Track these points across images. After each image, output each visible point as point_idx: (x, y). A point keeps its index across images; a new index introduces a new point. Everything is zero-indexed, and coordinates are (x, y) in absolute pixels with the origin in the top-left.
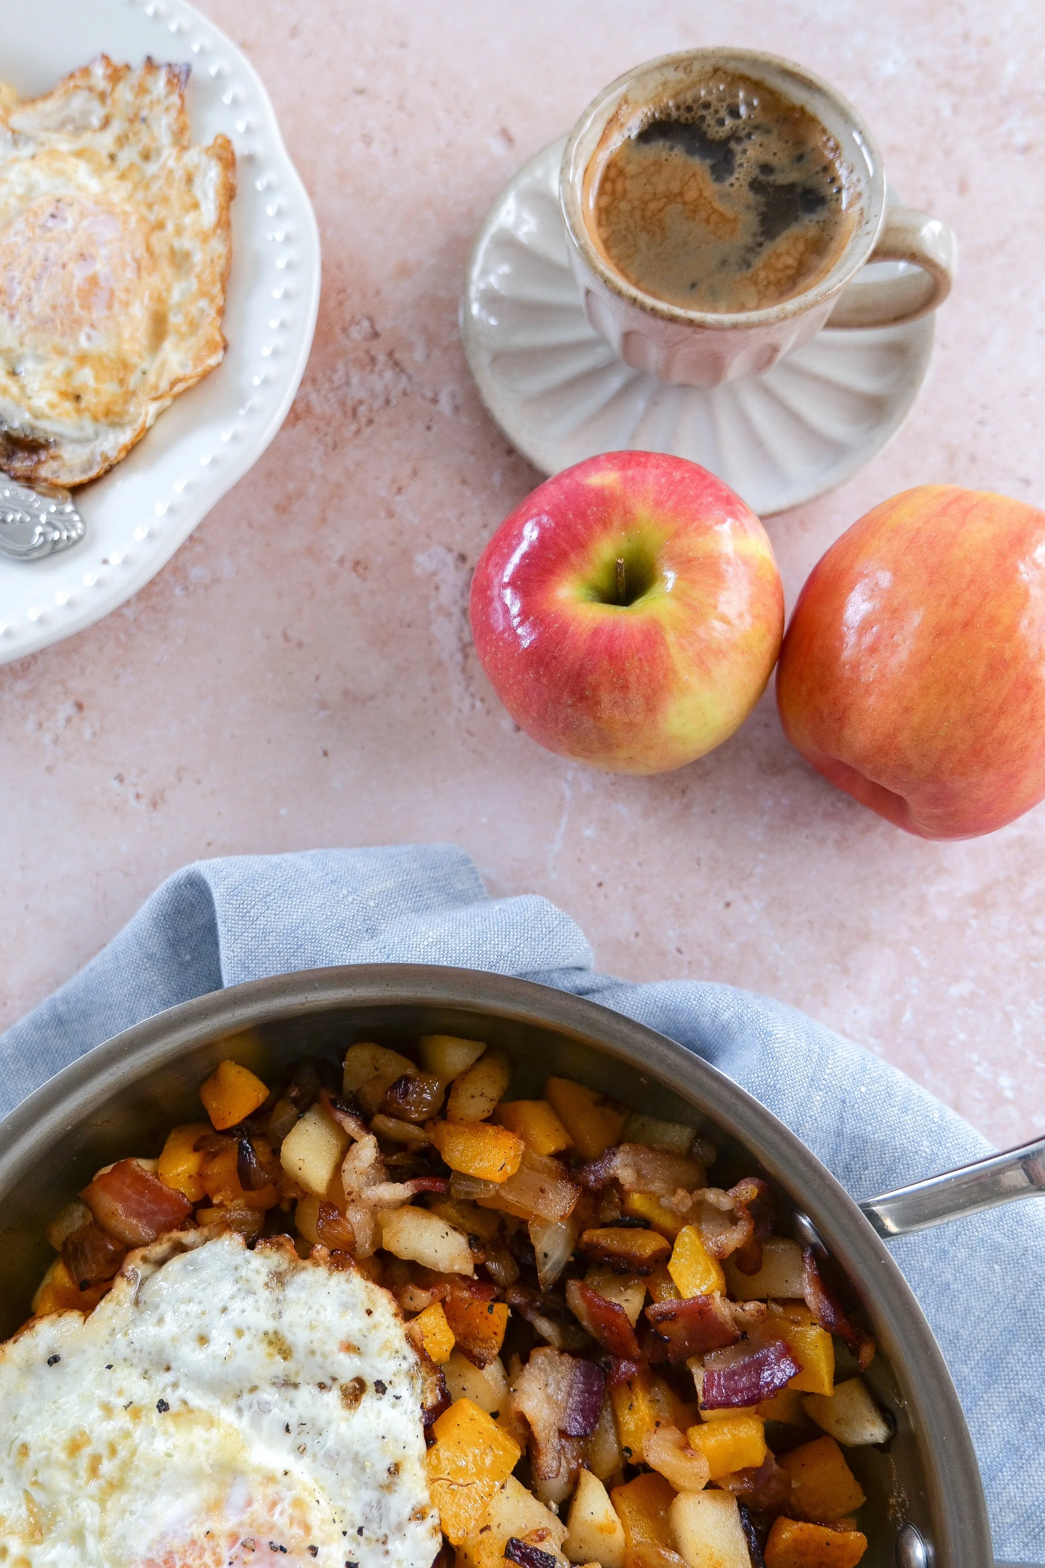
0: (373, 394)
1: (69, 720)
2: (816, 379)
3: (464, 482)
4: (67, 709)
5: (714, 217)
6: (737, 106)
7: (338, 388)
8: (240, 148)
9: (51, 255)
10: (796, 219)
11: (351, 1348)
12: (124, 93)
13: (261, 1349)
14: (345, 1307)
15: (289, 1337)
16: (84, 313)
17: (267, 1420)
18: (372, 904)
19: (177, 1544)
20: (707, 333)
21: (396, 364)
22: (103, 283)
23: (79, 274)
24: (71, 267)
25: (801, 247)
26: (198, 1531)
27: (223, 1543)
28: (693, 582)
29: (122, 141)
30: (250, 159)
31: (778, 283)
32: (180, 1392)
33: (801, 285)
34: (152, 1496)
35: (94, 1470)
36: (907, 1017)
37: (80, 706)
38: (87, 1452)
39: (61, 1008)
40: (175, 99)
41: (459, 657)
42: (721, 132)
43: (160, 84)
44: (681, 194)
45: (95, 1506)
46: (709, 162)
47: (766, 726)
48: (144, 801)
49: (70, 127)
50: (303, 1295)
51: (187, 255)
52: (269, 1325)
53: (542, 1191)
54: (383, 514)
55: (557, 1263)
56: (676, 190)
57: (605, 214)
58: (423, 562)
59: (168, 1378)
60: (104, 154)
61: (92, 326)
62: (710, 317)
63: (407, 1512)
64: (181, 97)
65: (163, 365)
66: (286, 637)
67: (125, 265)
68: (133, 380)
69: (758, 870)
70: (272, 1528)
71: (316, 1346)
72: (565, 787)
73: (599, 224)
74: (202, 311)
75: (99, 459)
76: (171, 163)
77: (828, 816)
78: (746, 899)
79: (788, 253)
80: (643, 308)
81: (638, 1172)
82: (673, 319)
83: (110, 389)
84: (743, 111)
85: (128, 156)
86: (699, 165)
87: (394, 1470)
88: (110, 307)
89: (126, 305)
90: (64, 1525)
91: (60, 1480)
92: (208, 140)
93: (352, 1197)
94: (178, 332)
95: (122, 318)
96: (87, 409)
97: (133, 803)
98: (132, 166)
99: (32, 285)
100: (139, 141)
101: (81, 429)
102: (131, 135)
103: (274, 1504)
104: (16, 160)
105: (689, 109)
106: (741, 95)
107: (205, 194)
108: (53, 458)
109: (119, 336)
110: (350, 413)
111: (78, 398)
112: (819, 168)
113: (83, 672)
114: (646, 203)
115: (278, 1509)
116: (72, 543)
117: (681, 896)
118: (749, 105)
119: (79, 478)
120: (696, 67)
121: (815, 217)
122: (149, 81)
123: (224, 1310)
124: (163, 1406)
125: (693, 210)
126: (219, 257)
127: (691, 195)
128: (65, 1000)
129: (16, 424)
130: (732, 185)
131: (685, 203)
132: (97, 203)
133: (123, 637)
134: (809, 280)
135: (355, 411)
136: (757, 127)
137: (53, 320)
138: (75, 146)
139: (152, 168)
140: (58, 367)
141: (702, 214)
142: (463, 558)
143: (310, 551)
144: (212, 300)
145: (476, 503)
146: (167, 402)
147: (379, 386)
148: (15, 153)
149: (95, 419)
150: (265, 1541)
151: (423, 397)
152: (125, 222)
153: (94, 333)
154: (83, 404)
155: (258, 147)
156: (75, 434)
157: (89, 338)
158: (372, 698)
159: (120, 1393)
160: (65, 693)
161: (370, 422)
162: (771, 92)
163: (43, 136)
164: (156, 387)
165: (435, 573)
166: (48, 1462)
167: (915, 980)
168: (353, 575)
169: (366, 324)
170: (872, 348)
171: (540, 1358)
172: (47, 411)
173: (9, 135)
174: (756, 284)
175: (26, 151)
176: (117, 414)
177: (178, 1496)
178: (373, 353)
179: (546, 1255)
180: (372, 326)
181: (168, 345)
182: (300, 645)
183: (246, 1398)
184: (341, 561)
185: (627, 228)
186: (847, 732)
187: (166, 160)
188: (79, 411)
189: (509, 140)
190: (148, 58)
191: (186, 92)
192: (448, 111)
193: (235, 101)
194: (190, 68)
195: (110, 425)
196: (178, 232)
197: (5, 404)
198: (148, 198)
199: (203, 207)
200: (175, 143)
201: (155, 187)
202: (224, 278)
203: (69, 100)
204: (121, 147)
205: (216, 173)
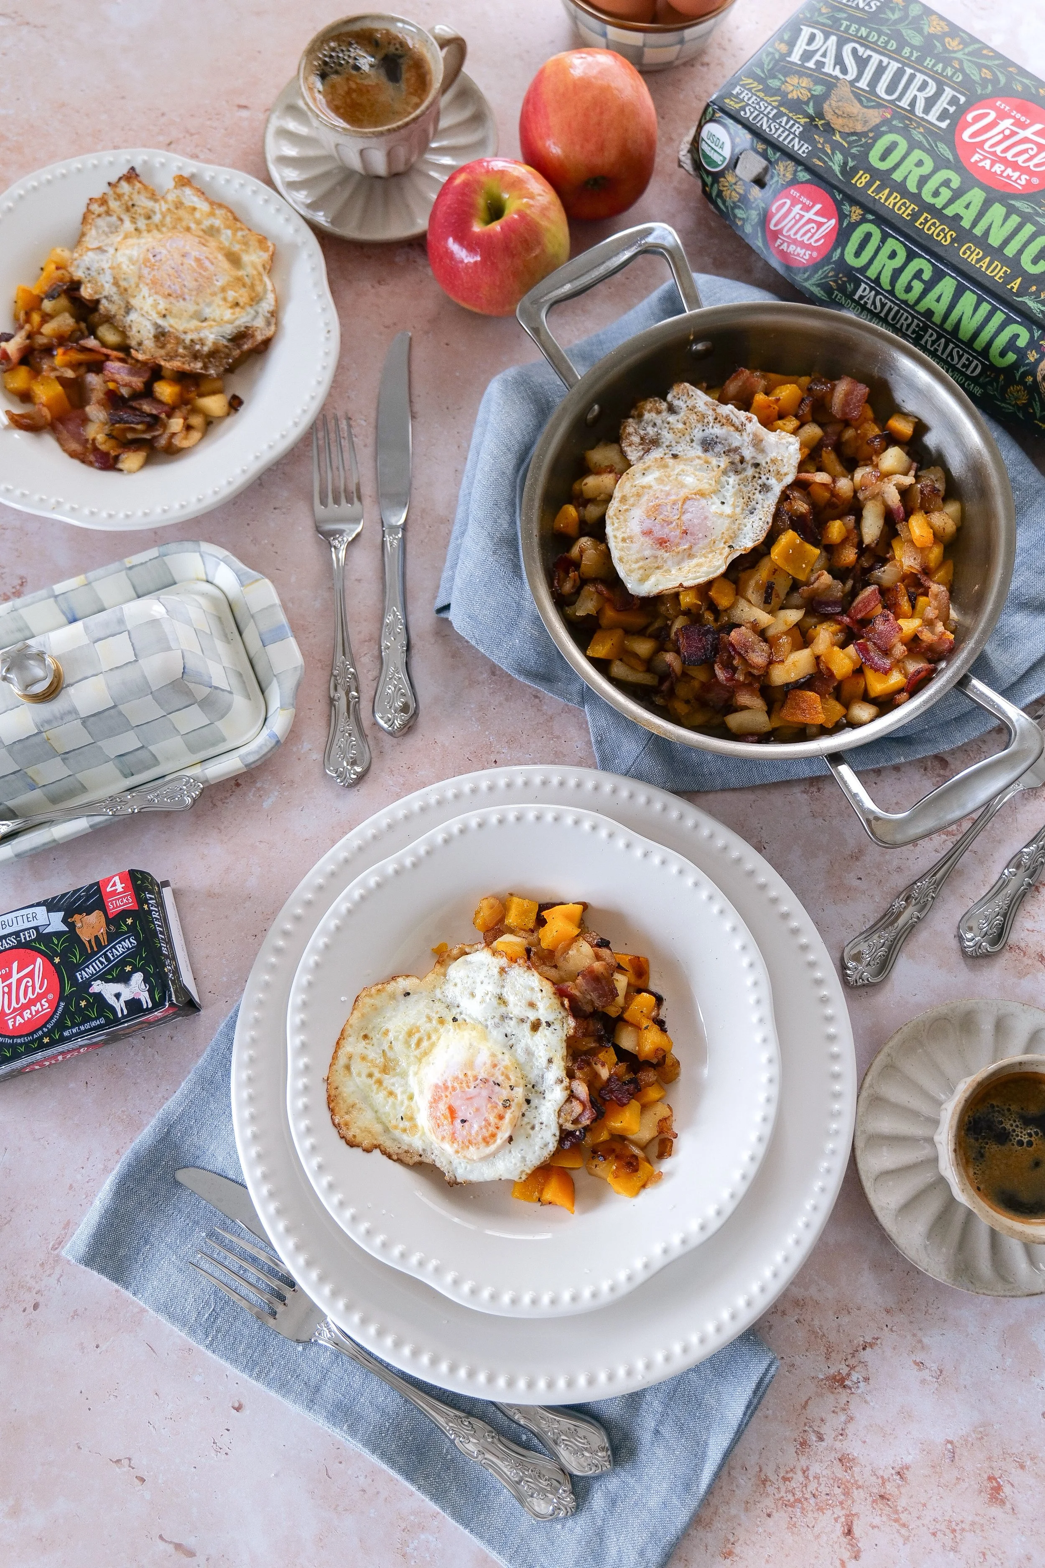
12: (113, 204)
29: (133, 220)
30: (193, 176)
40: (138, 185)
43: (125, 187)
64: (140, 182)
66: (387, 327)
68: (247, 281)
76: (164, 207)
85: (142, 223)
92: (171, 184)
94: (243, 251)
101: (248, 314)
111: (237, 304)
122: (119, 190)
138: (122, 236)
140: (218, 300)
144: (242, 229)
154: (242, 304)
155: (191, 170)
163: (108, 241)
175: (111, 251)
181: (246, 258)
182: (395, 324)
188: (243, 308)
189: (245, 107)
190: (109, 184)
191: (141, 178)
192: (210, 119)
193: (162, 165)
194: (133, 169)
195: (258, 302)
196: (198, 223)
197: (215, 330)
198: (170, 226)
199: (198, 206)
200: (156, 201)
201: (168, 219)
202: (236, 219)
203: (97, 227)
204: (135, 223)
205: (188, 191)
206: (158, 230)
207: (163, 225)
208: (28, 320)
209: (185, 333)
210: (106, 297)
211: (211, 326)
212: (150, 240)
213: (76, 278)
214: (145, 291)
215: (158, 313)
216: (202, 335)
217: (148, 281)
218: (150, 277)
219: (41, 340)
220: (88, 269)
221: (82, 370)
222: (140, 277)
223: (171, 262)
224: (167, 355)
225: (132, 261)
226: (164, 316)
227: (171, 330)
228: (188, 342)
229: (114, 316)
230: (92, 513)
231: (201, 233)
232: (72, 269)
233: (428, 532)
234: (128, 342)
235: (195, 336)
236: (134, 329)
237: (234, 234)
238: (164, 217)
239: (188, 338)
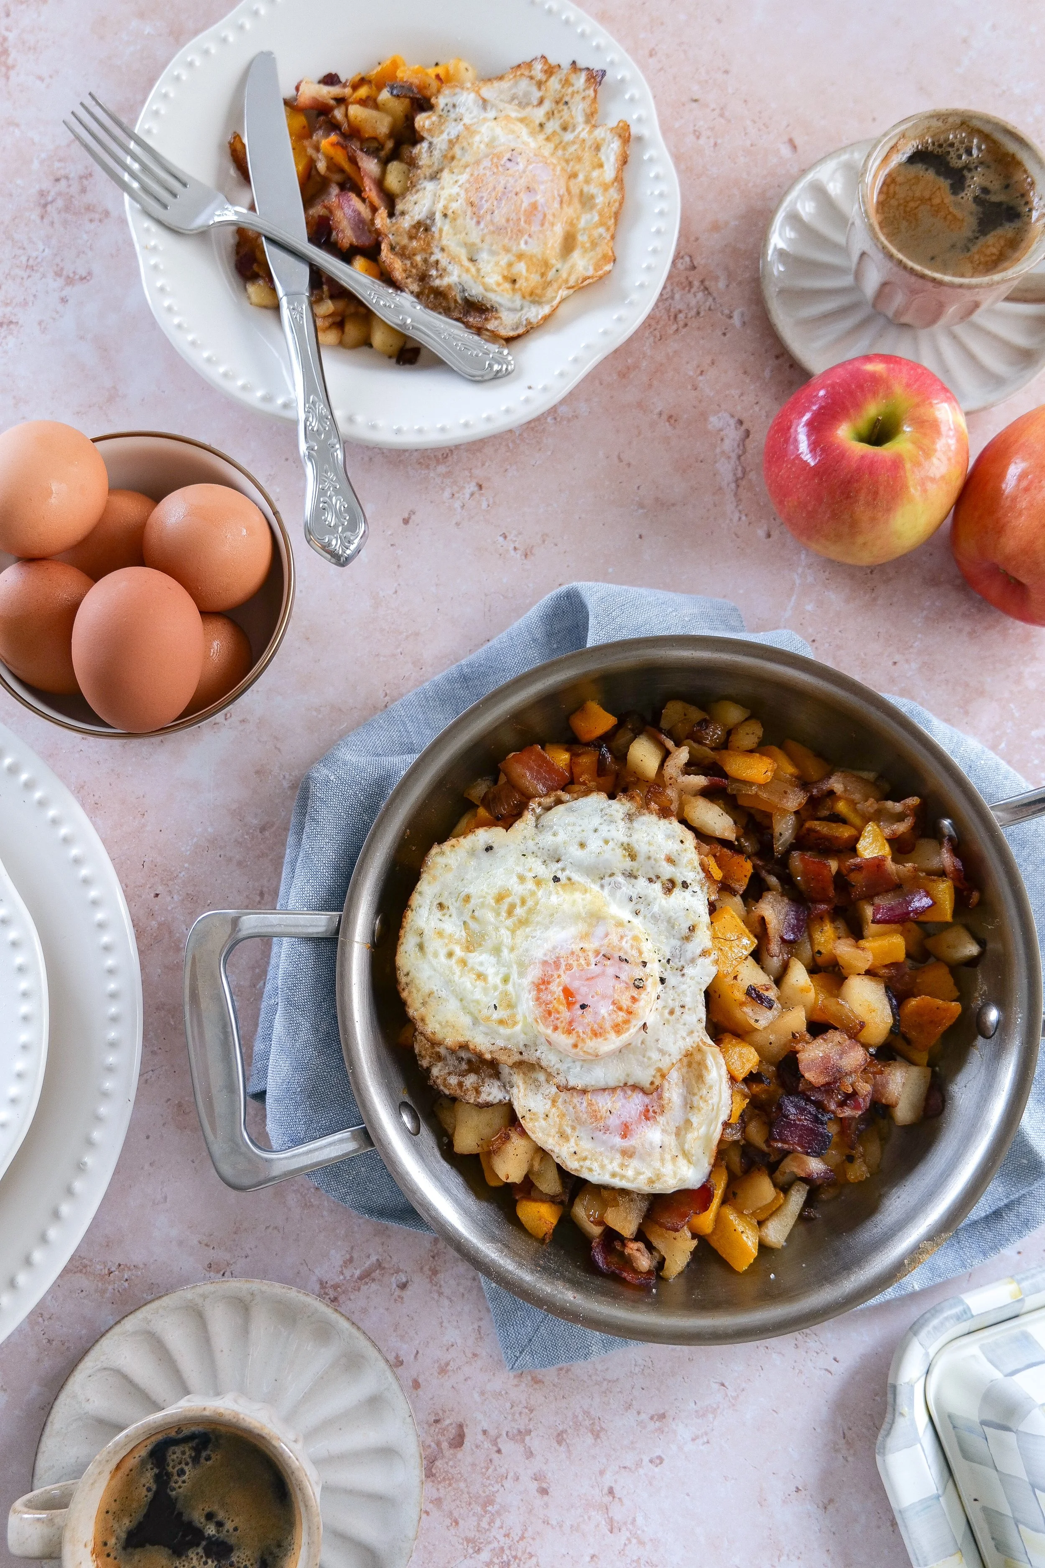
0: (689, 307)
1: (472, 494)
2: (988, 334)
3: (745, 373)
4: (472, 487)
5: (949, 217)
6: (971, 148)
7: (666, 299)
8: (634, 130)
9: (509, 185)
10: (1001, 225)
11: (670, 860)
12: (554, 84)
13: (620, 852)
14: (668, 837)
15: (636, 847)
16: (527, 227)
17: (619, 893)
18: (686, 619)
19: (563, 953)
20: (942, 288)
21: (706, 289)
22: (540, 208)
23: (526, 201)
24: (522, 195)
25: (1002, 242)
26: (576, 948)
27: (591, 955)
28: (925, 435)
29: (550, 115)
30: (639, 139)
31: (986, 263)
32: (567, 872)
33: (1000, 267)
34: (547, 928)
35: (510, 913)
36: (1003, 745)
37: (480, 487)
38: (508, 900)
39: (466, 670)
40: (591, 92)
41: (733, 486)
42: (959, 164)
43: (580, 81)
44: (930, 199)
45: (508, 933)
46: (949, 181)
47: (931, 555)
48: (519, 552)
49: (516, 102)
50: (644, 827)
51: (592, 197)
52: (625, 840)
53: (785, 792)
54: (689, 387)
55: (786, 841)
56: (927, 197)
57: (882, 205)
58: (714, 422)
59: (559, 865)
60: (537, 122)
61: (530, 236)
62: (947, 278)
63: (699, 951)
64: (595, 91)
65: (573, 267)
66: (620, 460)
67: (554, 198)
68: (551, 274)
69: (917, 643)
70: (620, 949)
71: (651, 854)
72: (796, 576)
73: (877, 211)
74: (601, 236)
75: (524, 323)
76: (584, 135)
77: (964, 616)
78: (907, 661)
79: (994, 246)
80: (905, 267)
81: (845, 787)
82: (923, 277)
83: (535, 278)
84: (975, 152)
85: (553, 126)
86: (944, 184)
87: (692, 929)
88: (542, 225)
89: (552, 224)
90: (489, 944)
91: (490, 916)
92: (612, 123)
93: (671, 781)
95: (548, 233)
96: (520, 289)
97: (512, 552)
98: (554, 133)
99: (495, 203)
100: (561, 117)
101: (513, 302)
102: (555, 112)
103: (622, 937)
104: (485, 120)
105: (940, 146)
106: (975, 141)
107: (608, 158)
108: (496, 318)
109: (545, 244)
110: (672, 318)
111: (514, 281)
112: (1018, 195)
113: (483, 465)
114: (907, 202)
115: (625, 940)
116: (508, 373)
117: (865, 654)
118: (979, 149)
119: (512, 334)
120: (951, 120)
121: (1013, 225)
122: (573, 78)
123: (596, 831)
124: (556, 879)
125: (936, 211)
126: (615, 202)
127: (936, 201)
128: (470, 665)
129: (474, 292)
130: (962, 198)
131: (932, 206)
132: (535, 155)
133: (511, 445)
134: (1006, 264)
135: (676, 317)
136: (982, 163)
137: (506, 228)
138: (519, 115)
139: (569, 137)
140: (504, 260)
141: (942, 214)
142: (741, 422)
143: (640, 405)
144: (608, 229)
145: (752, 387)
146: (571, 291)
147: (693, 302)
148: (483, 115)
149: (524, 297)
150: (616, 956)
151: (723, 314)
152: (554, 170)
153: (530, 240)
154: (517, 286)
155: (645, 132)
156: (509, 304)
157: (526, 243)
158: (673, 505)
159: (530, 870)
160: (471, 476)
161: (686, 325)
162: (995, 142)
163: (502, 105)
164: (567, 281)
165: (721, 430)
166: (482, 905)
167: (1010, 724)
168: (667, 424)
169: (687, 259)
170: (1027, 317)
171: (769, 897)
172: (494, 287)
173: (481, 102)
174: (972, 262)
175: (491, 114)
176: (537, 295)
177: (563, 928)
178: (690, 279)
179: (781, 834)
180: (691, 261)
181: (576, 255)
182: (629, 465)
183: (607, 879)
184: (660, 414)
185: (894, 217)
186: (1003, 540)
187: (579, 133)
188: (514, 290)
189: (794, 147)
190: (574, 63)
191: (600, 89)
192: (754, 122)
193: (632, 99)
194: (604, 73)
195: (534, 302)
196: (587, 181)
197: (467, 279)
198: (567, 156)
199: (606, 167)
200: (587, 121)
201: (572, 149)
202: (617, 215)
203: (516, 83)
204: (549, 119)
205: (615, 145)
206: (556, 148)
207: (564, 149)
208: (355, 87)
209: (443, 250)
210: (431, 143)
211: (468, 271)
212: (533, 144)
213: (433, 100)
214: (464, 178)
215: (445, 207)
216: (450, 268)
217: (476, 173)
218: (482, 172)
219: (338, 114)
220: (454, 106)
221: (337, 177)
222: (478, 162)
223: (511, 181)
224: (404, 248)
225: (491, 144)
226: (445, 215)
227: (437, 235)
228: (433, 258)
229: (418, 168)
230: (162, 289)
231: (575, 191)
232: (446, 91)
233: (394, 655)
234: (398, 201)
235: (444, 262)
236: (415, 197)
237: (596, 226)
238: (573, 142)
239: (437, 256)
